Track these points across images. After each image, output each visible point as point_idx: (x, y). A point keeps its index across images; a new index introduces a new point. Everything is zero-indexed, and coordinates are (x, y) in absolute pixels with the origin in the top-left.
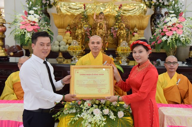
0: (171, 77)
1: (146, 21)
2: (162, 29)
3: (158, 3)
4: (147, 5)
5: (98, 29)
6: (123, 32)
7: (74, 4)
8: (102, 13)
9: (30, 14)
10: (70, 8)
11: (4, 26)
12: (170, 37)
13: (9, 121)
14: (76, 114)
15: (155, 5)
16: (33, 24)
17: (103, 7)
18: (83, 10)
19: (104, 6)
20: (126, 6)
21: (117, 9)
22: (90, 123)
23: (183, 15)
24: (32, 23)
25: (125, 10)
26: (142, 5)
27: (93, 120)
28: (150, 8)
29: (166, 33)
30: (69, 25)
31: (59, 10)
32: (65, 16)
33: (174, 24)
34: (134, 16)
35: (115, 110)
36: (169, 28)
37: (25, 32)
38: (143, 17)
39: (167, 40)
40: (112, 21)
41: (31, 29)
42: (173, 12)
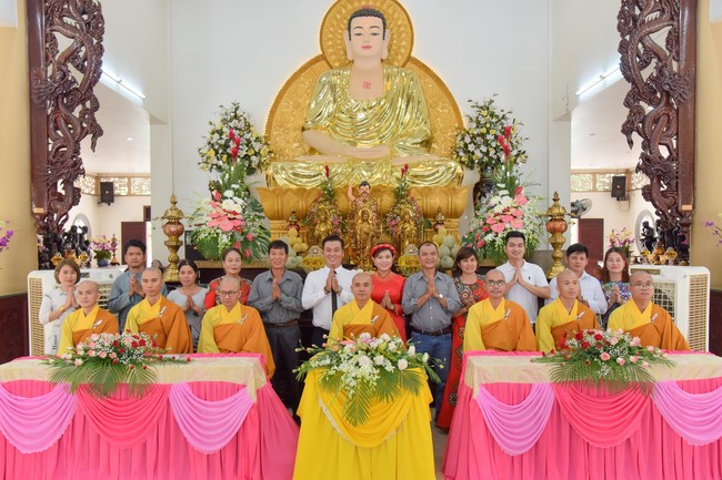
0: (495, 307)
1: (462, 198)
2: (484, 219)
3: (486, 159)
4: (462, 163)
5: (360, 221)
6: (410, 227)
7: (304, 165)
8: (365, 184)
9: (226, 198)
10: (295, 174)
11: (179, 223)
12: (500, 235)
13: (222, 383)
14: (330, 366)
15: (480, 163)
16: (233, 216)
17: (367, 171)
18: (323, 178)
19: (369, 167)
20: (417, 166)
21: (399, 174)
22: (355, 378)
23: (523, 192)
24: (229, 215)
25: (416, 176)
26: (453, 164)
27: (358, 373)
28: (472, 168)
29: (492, 227)
30: (294, 212)
31: (270, 180)
32: (284, 192)
33: (507, 210)
34: (436, 187)
35: (394, 358)
36: (498, 218)
37: (217, 234)
38: (454, 189)
39: (494, 241)
40: (387, 201)
41: (229, 226)
42: (503, 186)
